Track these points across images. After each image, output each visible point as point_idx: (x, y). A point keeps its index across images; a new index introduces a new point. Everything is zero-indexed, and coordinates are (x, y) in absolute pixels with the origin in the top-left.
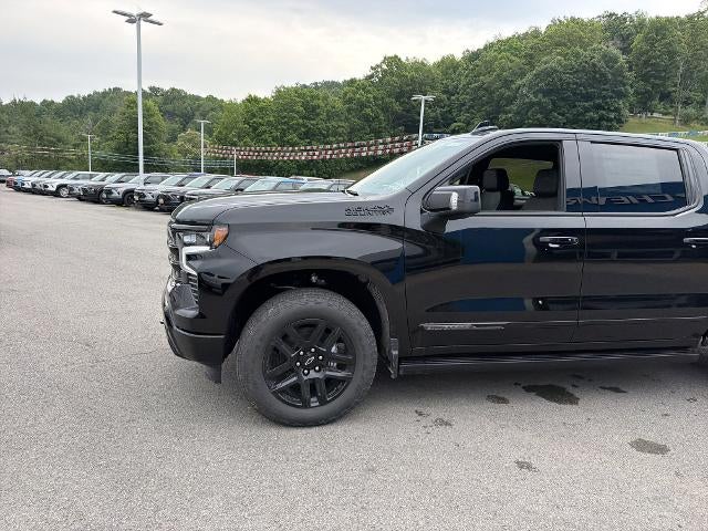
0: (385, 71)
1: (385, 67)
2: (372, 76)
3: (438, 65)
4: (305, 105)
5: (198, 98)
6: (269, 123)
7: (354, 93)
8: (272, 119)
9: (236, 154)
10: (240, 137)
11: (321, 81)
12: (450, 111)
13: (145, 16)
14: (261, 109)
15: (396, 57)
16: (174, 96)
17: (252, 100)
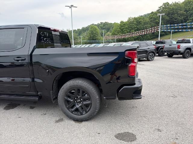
0: (163, 7)
1: (163, 6)
2: (159, 10)
3: (183, 3)
4: (137, 22)
5: (111, 24)
6: (126, 28)
7: (153, 16)
8: (127, 27)
9: (116, 37)
10: (118, 33)
11: (147, 14)
12: (187, 17)
13: (72, 6)
14: (124, 24)
15: (167, 2)
16: (106, 24)
17: (122, 22)
